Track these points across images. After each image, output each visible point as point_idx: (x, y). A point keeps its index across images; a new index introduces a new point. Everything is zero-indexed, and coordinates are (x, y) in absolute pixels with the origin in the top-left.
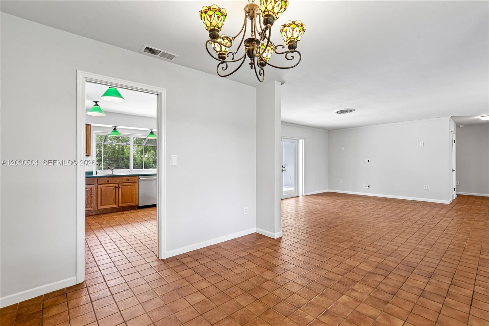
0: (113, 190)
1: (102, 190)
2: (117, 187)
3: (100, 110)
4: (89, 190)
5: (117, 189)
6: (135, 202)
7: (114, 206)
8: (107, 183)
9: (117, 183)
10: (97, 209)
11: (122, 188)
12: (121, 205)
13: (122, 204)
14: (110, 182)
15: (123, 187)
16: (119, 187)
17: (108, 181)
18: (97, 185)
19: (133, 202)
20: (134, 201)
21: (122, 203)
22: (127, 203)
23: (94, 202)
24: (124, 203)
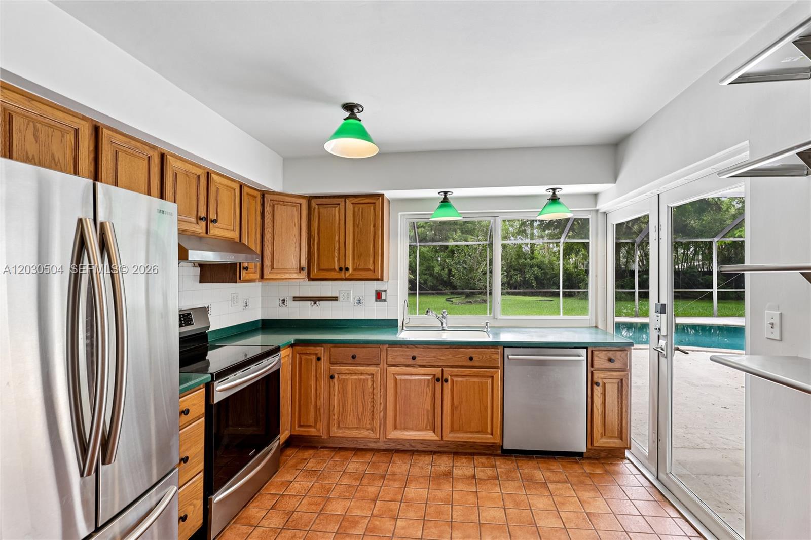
0: (428, 386)
1: (399, 382)
2: (438, 380)
3: (363, 134)
4: (368, 380)
5: (438, 385)
6: (492, 434)
7: (429, 435)
8: (411, 362)
9: (438, 366)
10: (386, 438)
11: (452, 381)
12: (449, 436)
13: (451, 435)
14: (419, 361)
15: (455, 379)
16: (444, 378)
17: (414, 358)
18: (385, 366)
19: (486, 432)
20: (489, 430)
21: (452, 430)
22: (466, 432)
23: (379, 416)
24: (458, 431)
